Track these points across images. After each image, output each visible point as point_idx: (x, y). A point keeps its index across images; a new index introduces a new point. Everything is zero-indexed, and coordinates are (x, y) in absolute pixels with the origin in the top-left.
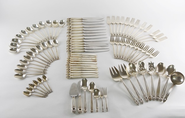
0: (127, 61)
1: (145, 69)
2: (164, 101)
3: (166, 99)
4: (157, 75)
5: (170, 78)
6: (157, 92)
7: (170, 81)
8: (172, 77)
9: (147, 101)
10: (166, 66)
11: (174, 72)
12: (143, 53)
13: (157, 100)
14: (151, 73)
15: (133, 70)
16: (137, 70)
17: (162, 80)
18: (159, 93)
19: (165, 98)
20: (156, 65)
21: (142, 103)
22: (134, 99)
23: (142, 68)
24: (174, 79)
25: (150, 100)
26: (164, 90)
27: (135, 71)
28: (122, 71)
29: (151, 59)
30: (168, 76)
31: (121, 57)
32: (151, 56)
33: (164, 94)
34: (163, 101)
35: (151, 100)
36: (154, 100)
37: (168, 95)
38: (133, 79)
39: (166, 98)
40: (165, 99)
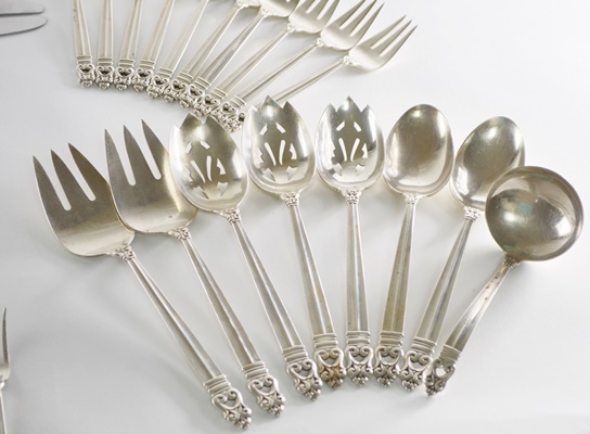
0: (176, 99)
1: (305, 153)
2: (435, 385)
3: (450, 369)
4: (395, 198)
5: (481, 215)
6: (386, 324)
7: (482, 238)
8: (493, 209)
9: (310, 394)
10: (456, 127)
11: (516, 165)
12: (300, 41)
13: (384, 378)
14: (343, 180)
15: (215, 170)
16: (240, 166)
17: (422, 230)
18: (399, 326)
19: (437, 363)
20: (382, 123)
21: (272, 410)
22: (213, 386)
23: (287, 154)
24: (510, 217)
25: (333, 381)
26: (440, 300)
27: (230, 178)
29: (357, 80)
30: (468, 200)
31: (134, 73)
32: (357, 58)
33: (433, 336)
34: (422, 388)
35: (336, 386)
36: (358, 378)
37: (458, 342)
38: (213, 244)
39: (448, 361)
40: (440, 372)
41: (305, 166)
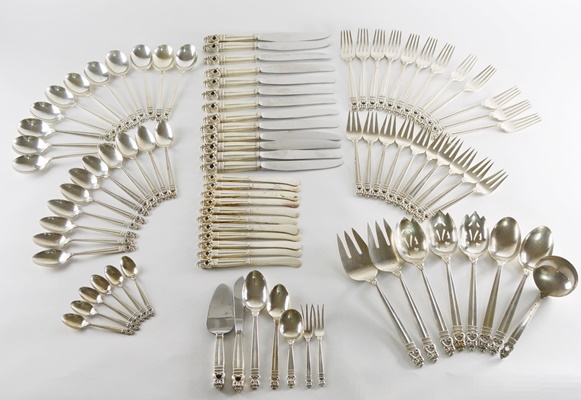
0: (398, 205)
1: (454, 240)
2: (504, 354)
3: (512, 348)
4: (492, 260)
5: (532, 273)
6: (485, 324)
7: (531, 284)
8: (537, 273)
9: (449, 353)
10: (522, 232)
11: (547, 255)
12: (455, 177)
13: (482, 348)
14: (471, 252)
15: (414, 242)
16: (426, 245)
17: (504, 278)
18: (491, 326)
19: (506, 345)
20: (489, 226)
21: (433, 360)
22: (409, 347)
23: (446, 235)
24: (545, 277)
25: (460, 348)
26: (510, 312)
27: (420, 247)
28: (378, 246)
29: (479, 198)
30: (526, 266)
31: (380, 191)
32: (479, 188)
33: (505, 331)
34: (498, 355)
35: (461, 350)
36: (471, 347)
37: (517, 335)
38: (410, 278)
39: (511, 344)
40: (507, 349)
41: (454, 245)
